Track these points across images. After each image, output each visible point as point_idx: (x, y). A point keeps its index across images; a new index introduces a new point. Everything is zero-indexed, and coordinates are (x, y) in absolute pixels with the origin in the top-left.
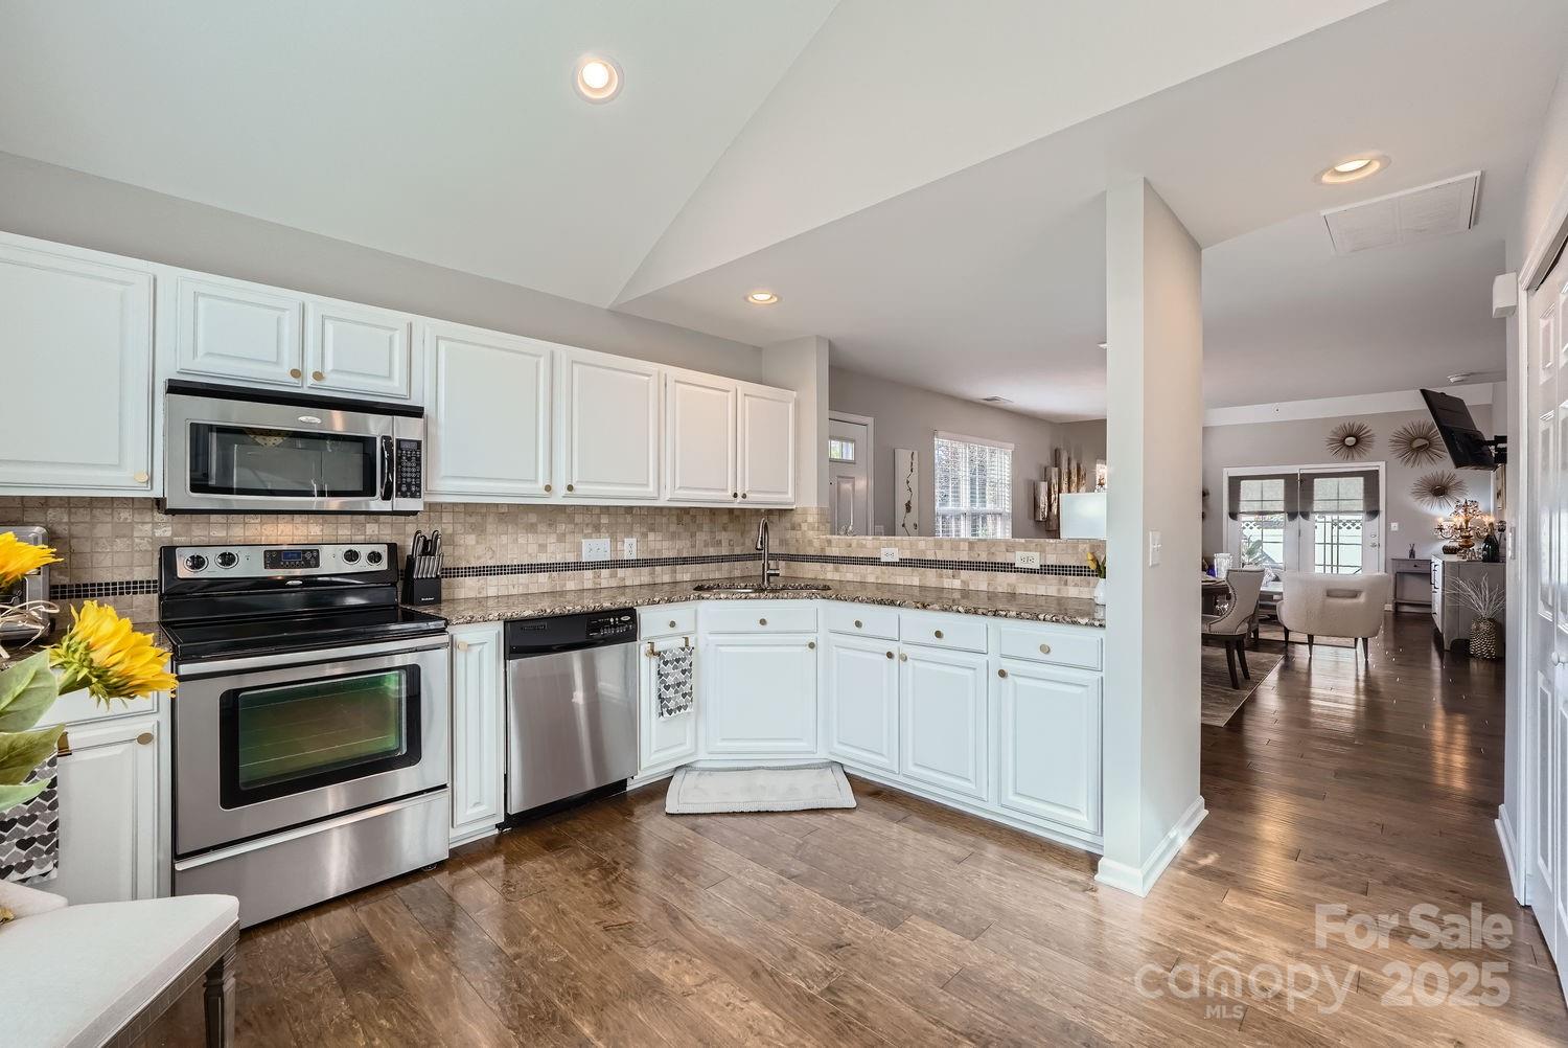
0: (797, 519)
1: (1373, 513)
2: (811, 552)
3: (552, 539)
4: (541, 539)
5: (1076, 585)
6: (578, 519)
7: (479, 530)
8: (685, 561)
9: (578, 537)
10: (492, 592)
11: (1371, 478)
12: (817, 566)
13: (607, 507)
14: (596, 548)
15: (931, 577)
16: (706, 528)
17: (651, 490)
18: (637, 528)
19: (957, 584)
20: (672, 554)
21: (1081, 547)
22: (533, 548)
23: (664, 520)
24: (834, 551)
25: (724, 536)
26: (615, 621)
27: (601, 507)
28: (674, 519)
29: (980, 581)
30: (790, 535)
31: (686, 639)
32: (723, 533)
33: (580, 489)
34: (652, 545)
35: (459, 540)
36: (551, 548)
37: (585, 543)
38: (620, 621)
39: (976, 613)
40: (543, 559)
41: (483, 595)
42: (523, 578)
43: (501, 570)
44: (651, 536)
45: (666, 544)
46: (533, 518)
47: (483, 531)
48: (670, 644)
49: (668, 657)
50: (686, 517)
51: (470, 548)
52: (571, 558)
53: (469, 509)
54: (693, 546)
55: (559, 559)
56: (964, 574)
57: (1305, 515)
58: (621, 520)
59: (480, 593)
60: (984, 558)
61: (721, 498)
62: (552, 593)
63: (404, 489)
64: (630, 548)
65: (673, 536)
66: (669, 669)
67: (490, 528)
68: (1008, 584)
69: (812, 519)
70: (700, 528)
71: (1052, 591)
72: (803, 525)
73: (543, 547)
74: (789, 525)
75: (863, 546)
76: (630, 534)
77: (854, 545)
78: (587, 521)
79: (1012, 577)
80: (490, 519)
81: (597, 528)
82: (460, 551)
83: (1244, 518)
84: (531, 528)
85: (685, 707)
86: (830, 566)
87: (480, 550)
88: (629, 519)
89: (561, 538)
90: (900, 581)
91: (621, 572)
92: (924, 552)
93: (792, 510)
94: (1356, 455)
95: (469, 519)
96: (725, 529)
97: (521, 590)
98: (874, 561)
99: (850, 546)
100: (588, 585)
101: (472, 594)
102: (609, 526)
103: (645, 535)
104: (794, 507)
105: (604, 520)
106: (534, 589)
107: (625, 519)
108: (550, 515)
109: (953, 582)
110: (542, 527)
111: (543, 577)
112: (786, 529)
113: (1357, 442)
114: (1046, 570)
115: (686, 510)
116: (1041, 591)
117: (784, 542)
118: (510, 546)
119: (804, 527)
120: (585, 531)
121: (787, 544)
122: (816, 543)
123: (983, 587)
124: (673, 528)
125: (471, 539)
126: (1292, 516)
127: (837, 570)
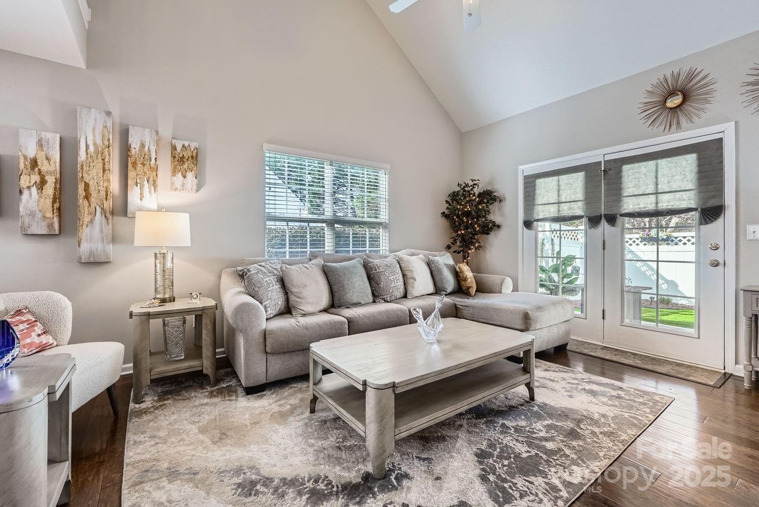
11: (710, 154)
94: (683, 120)
113: (685, 99)
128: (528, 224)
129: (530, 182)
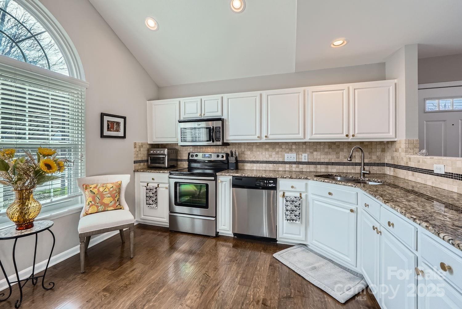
0: (397, 146)
2: (403, 164)
3: (274, 153)
4: (270, 153)
6: (283, 147)
7: (251, 150)
8: (333, 164)
9: (284, 153)
10: (255, 168)
12: (405, 172)
13: (295, 143)
14: (291, 156)
16: (345, 150)
17: (301, 135)
18: (308, 150)
20: (326, 161)
22: (267, 156)
23: (322, 147)
24: (412, 165)
26: (266, 182)
27: (292, 142)
28: (327, 147)
30: (395, 154)
31: (301, 194)
33: (270, 137)
34: (315, 157)
35: (246, 153)
36: (273, 156)
37: (286, 155)
38: (269, 182)
40: (271, 159)
41: (252, 169)
42: (264, 165)
43: (257, 162)
44: (315, 153)
45: (323, 156)
46: (267, 146)
47: (252, 150)
48: (291, 195)
49: (288, 199)
50: (334, 146)
51: (249, 155)
52: (281, 160)
53: (249, 144)
54: (339, 158)
55: (276, 160)
58: (301, 147)
59: (251, 168)
61: (340, 137)
62: (275, 171)
63: (217, 139)
64: (304, 157)
65: (327, 154)
66: (288, 203)
67: (254, 149)
69: (403, 146)
70: (342, 150)
72: (400, 149)
73: (271, 156)
74: (394, 150)
75: (425, 162)
76: (305, 152)
77: (421, 162)
78: (287, 147)
80: (254, 147)
81: (291, 150)
82: (246, 156)
84: (267, 150)
85: (296, 220)
86: (410, 173)
87: (251, 156)
88: (304, 146)
89: (277, 153)
91: (301, 166)
92: (460, 169)
93: (395, 141)
95: (249, 147)
97: (264, 169)
98: (430, 172)
99: (419, 162)
100: (287, 169)
101: (249, 168)
102: (295, 150)
103: (312, 153)
104: (396, 140)
105: (294, 147)
106: (268, 169)
107: (303, 147)
108: (274, 145)
110: (271, 150)
111: (271, 165)
112: (394, 151)
115: (334, 143)
117: (393, 158)
118: (260, 155)
119: (400, 150)
120: (286, 151)
121: (394, 159)
122: (405, 159)
124: (326, 150)
125: (249, 153)
127: (413, 175)
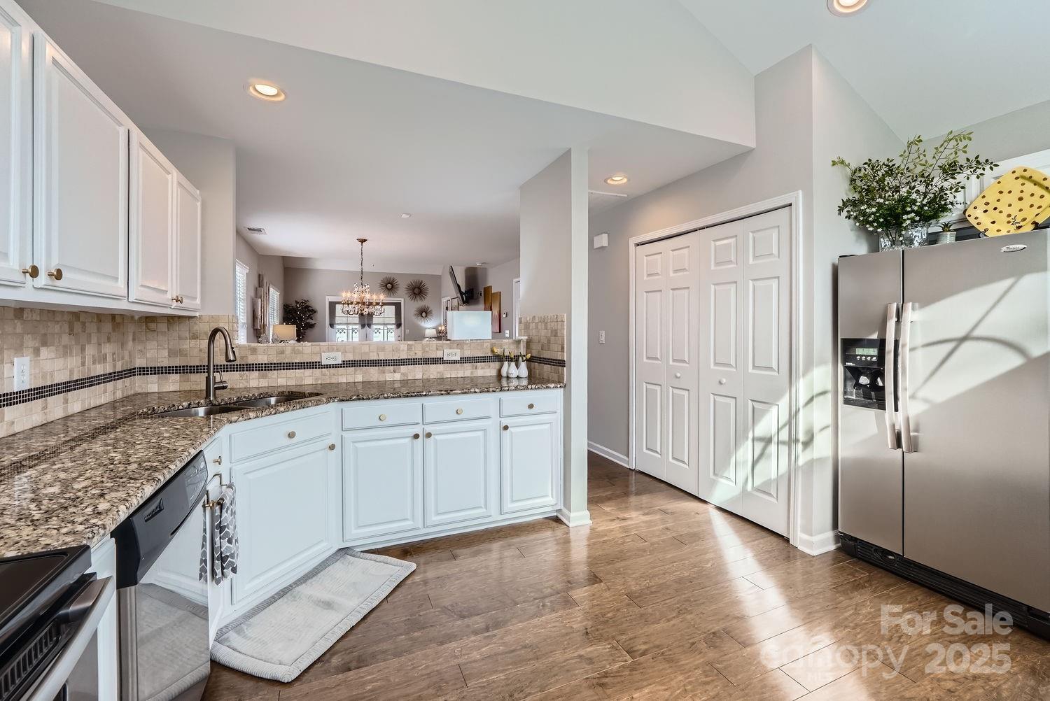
1: (399, 325)
5: (482, 368)
11: (398, 306)
12: (234, 375)
15: (374, 374)
18: (28, 340)
19: (397, 376)
20: (64, 377)
21: (485, 345)
23: (57, 328)
25: (108, 349)
28: (66, 327)
29: (417, 373)
32: (108, 345)
34: (46, 366)
39: (488, 391)
44: (43, 353)
45: (58, 364)
50: (78, 324)
54: (83, 364)
56: (403, 368)
57: (369, 326)
58: (10, 329)
60: (419, 355)
64: (21, 373)
65: (66, 352)
68: (438, 373)
70: (89, 339)
71: (468, 374)
75: (299, 352)
76: (19, 350)
77: (288, 352)
79: (441, 367)
83: (338, 327)
86: (254, 375)
88: (20, 327)
90: (343, 380)
91: (9, 412)
92: (368, 354)
94: (391, 294)
96: (109, 340)
98: (313, 365)
103: (37, 352)
104: (197, 314)
107: (15, 327)
109: (393, 375)
113: (392, 287)
114: (464, 360)
116: (460, 374)
123: (419, 376)
124: (66, 339)
126: (363, 326)
128: (332, 325)
129: (333, 306)
